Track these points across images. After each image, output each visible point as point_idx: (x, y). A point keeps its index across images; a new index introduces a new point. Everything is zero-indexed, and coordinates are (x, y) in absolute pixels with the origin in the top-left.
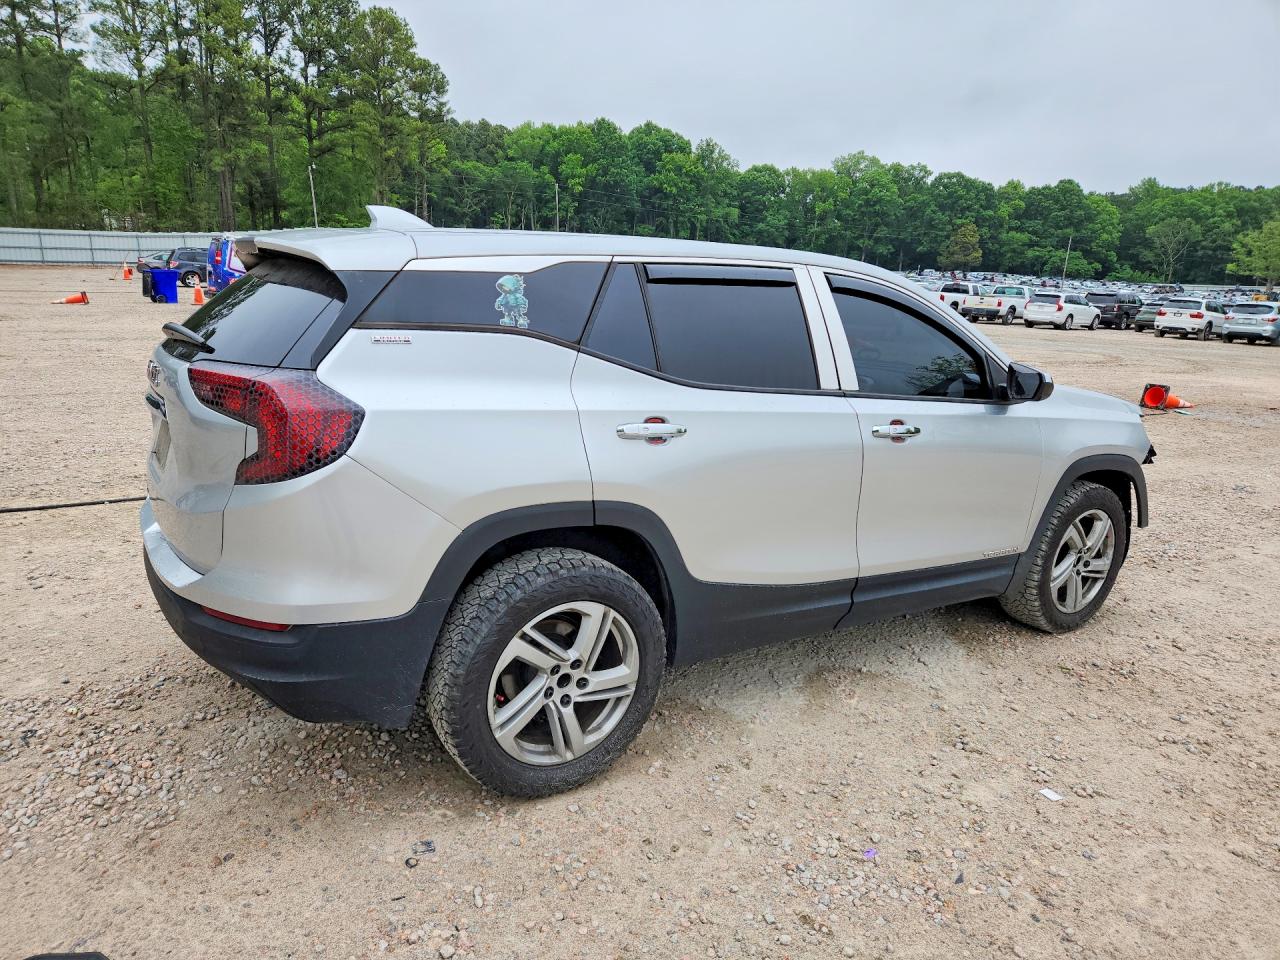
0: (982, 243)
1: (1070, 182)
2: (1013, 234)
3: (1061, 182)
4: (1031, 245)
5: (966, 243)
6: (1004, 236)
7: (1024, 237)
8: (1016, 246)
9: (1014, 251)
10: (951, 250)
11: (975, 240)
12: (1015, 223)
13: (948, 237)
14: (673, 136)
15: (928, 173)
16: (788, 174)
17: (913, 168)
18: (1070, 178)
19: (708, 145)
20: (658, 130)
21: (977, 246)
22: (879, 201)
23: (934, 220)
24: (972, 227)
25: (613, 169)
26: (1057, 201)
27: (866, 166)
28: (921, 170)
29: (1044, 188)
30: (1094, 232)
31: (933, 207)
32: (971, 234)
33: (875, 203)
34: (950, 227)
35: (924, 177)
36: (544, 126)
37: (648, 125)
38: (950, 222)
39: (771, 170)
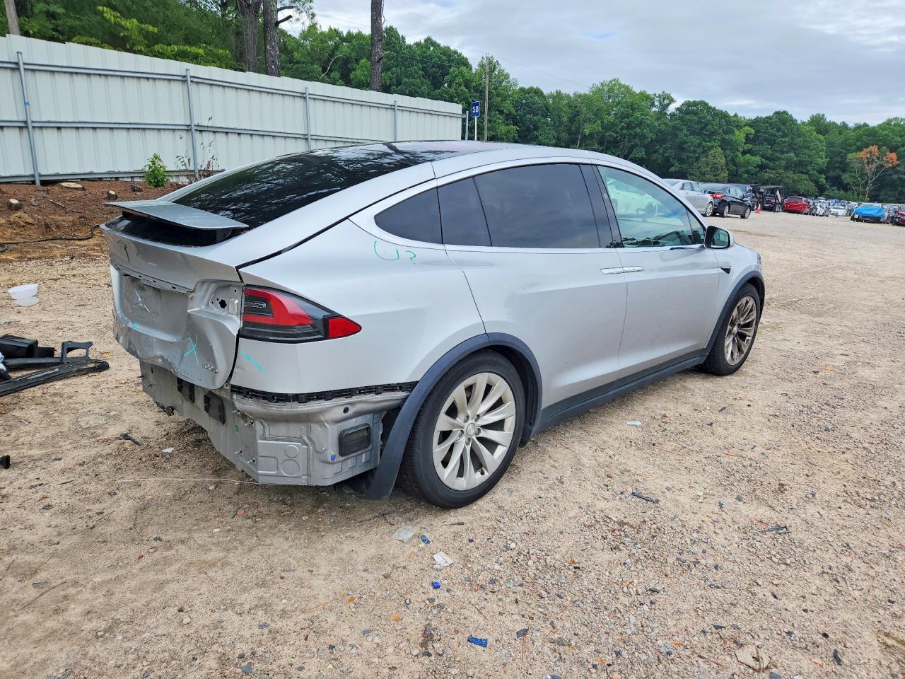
0: (727, 164)
1: (785, 112)
2: (748, 156)
3: (776, 113)
4: (762, 167)
5: (715, 164)
6: (741, 158)
7: (757, 159)
8: (750, 168)
9: (747, 172)
10: (704, 170)
11: (723, 161)
12: (750, 146)
13: (698, 159)
14: (455, 52)
15: (672, 101)
16: (551, 96)
17: (660, 96)
18: (784, 110)
19: (490, 63)
20: (439, 45)
21: (724, 167)
22: (641, 124)
23: (686, 143)
24: (720, 149)
25: (406, 79)
26: (779, 130)
29: (767, 118)
30: (810, 156)
31: (685, 131)
32: (718, 156)
33: (637, 125)
34: (700, 150)
36: (331, 29)
37: (428, 40)
38: (700, 145)
39: (538, 92)
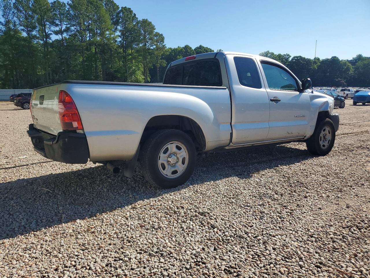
27: (270, 55)
28: (287, 56)
35: (289, 58)
